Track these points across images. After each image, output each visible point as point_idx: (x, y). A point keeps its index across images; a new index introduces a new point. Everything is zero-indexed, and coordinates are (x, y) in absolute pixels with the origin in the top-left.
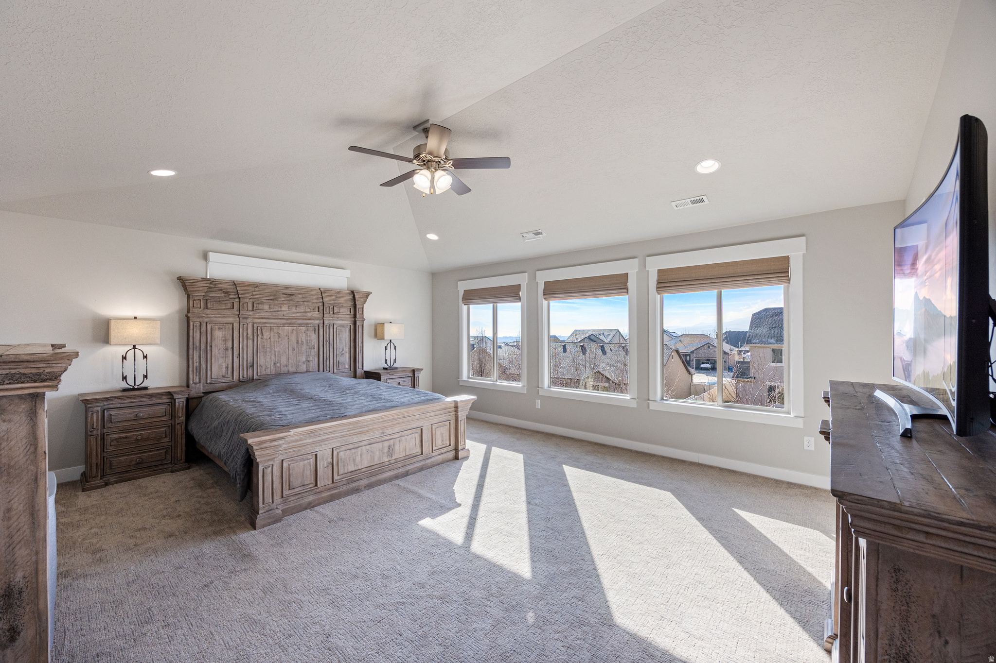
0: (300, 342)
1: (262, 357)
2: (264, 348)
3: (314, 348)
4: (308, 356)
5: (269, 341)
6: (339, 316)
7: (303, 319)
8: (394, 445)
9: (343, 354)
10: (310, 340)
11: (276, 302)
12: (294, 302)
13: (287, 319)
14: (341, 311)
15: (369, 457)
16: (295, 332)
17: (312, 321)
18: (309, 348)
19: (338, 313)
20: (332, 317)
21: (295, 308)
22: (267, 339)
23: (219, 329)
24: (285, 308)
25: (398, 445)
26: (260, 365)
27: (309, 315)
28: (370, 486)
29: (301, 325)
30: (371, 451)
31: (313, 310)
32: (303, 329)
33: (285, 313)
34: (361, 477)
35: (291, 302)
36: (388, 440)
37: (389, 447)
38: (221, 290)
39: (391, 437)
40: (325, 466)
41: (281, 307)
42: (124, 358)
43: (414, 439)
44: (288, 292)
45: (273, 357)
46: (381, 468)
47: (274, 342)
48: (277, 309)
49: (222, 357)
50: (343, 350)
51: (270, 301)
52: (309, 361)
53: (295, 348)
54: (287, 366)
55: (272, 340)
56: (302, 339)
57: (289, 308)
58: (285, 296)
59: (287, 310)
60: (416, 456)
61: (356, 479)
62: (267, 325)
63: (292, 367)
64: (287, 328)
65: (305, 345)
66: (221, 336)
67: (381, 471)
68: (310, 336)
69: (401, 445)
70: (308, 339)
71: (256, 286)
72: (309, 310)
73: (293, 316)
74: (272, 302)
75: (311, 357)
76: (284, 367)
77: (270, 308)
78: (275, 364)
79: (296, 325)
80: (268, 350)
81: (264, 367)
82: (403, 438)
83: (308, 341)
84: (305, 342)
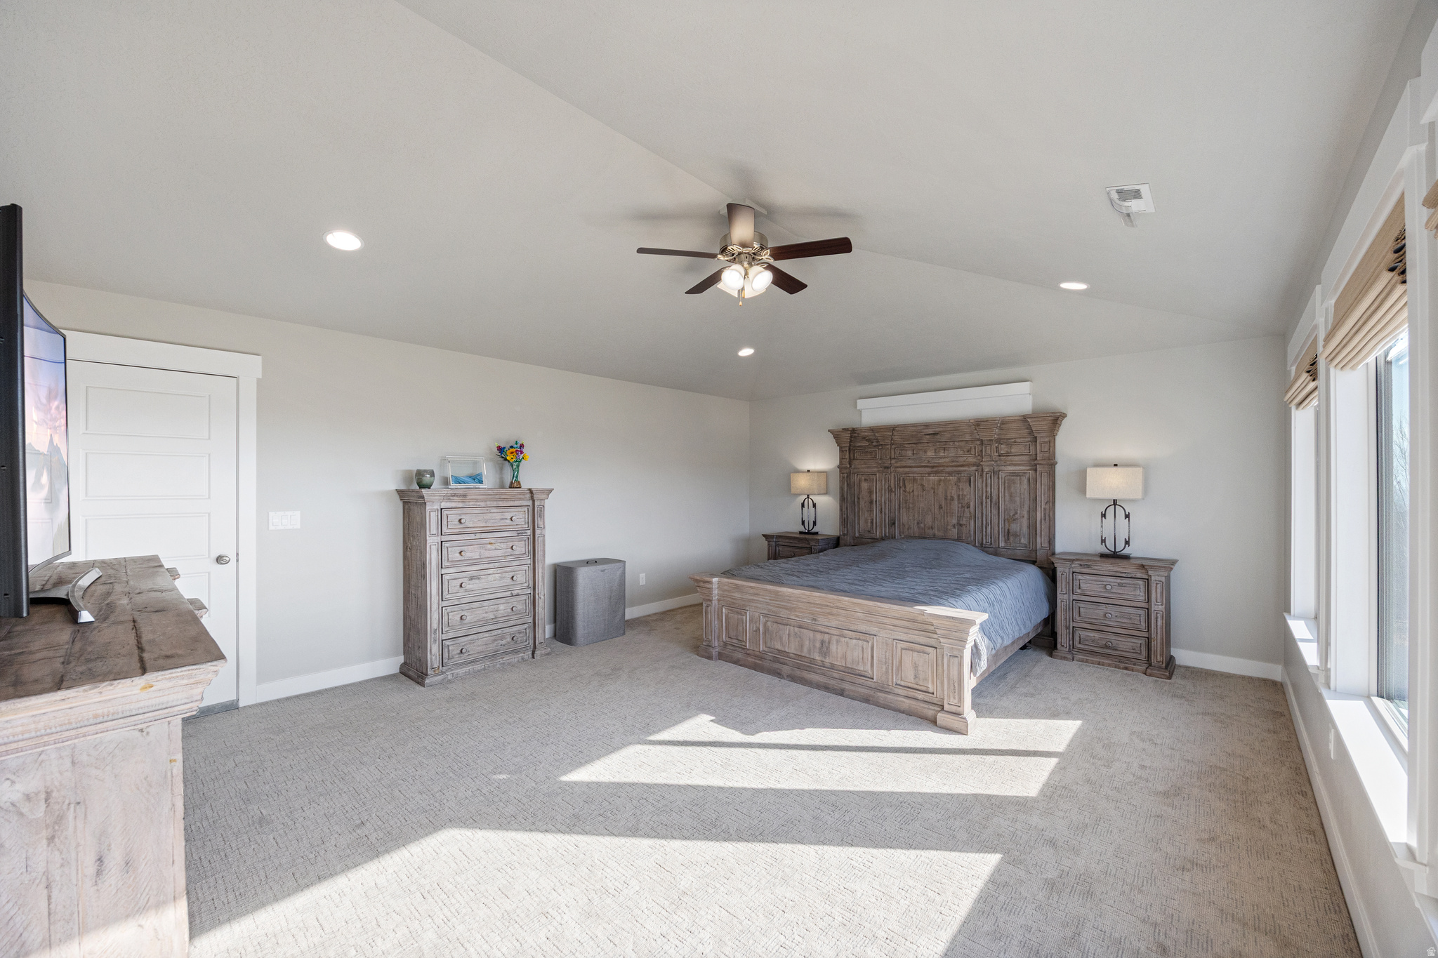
0: (949, 497)
1: (905, 514)
2: (906, 503)
3: (969, 507)
4: (960, 517)
5: (912, 494)
6: (1010, 458)
7: (952, 466)
8: (829, 643)
9: (1017, 519)
10: (962, 495)
11: (920, 445)
12: (942, 444)
13: (933, 467)
14: (1013, 451)
15: (797, 643)
16: (942, 483)
17: (966, 468)
18: (962, 507)
19: (1008, 454)
20: (996, 461)
21: (943, 451)
22: (909, 493)
23: (865, 480)
24: (930, 453)
25: (835, 647)
26: (903, 524)
27: (961, 460)
28: (793, 678)
29: (950, 474)
30: (800, 637)
31: (968, 451)
32: (953, 479)
33: (930, 460)
34: (788, 662)
35: (938, 444)
36: (821, 632)
37: (822, 642)
38: (864, 438)
39: (827, 631)
40: (754, 629)
41: (925, 452)
42: (803, 505)
43: (860, 648)
44: (930, 431)
45: (916, 516)
46: (810, 665)
47: (918, 496)
48: (921, 454)
49: (868, 511)
50: (1016, 513)
51: (913, 445)
52: (961, 525)
53: (943, 506)
54: (932, 528)
55: (916, 493)
56: (951, 493)
57: (935, 452)
58: (928, 437)
59: (934, 454)
60: (862, 676)
61: (782, 661)
62: (910, 475)
63: (939, 530)
64: (933, 478)
65: (956, 502)
66: (866, 488)
67: (810, 670)
68: (962, 489)
69: (839, 648)
70: (961, 493)
71: (893, 429)
72: (962, 453)
73: (938, 463)
74: (915, 445)
75: (964, 519)
76: (929, 528)
77: (913, 454)
78: (918, 523)
79: (944, 475)
80: (911, 505)
81: (907, 527)
82: (843, 639)
83: (961, 497)
84: (956, 497)
